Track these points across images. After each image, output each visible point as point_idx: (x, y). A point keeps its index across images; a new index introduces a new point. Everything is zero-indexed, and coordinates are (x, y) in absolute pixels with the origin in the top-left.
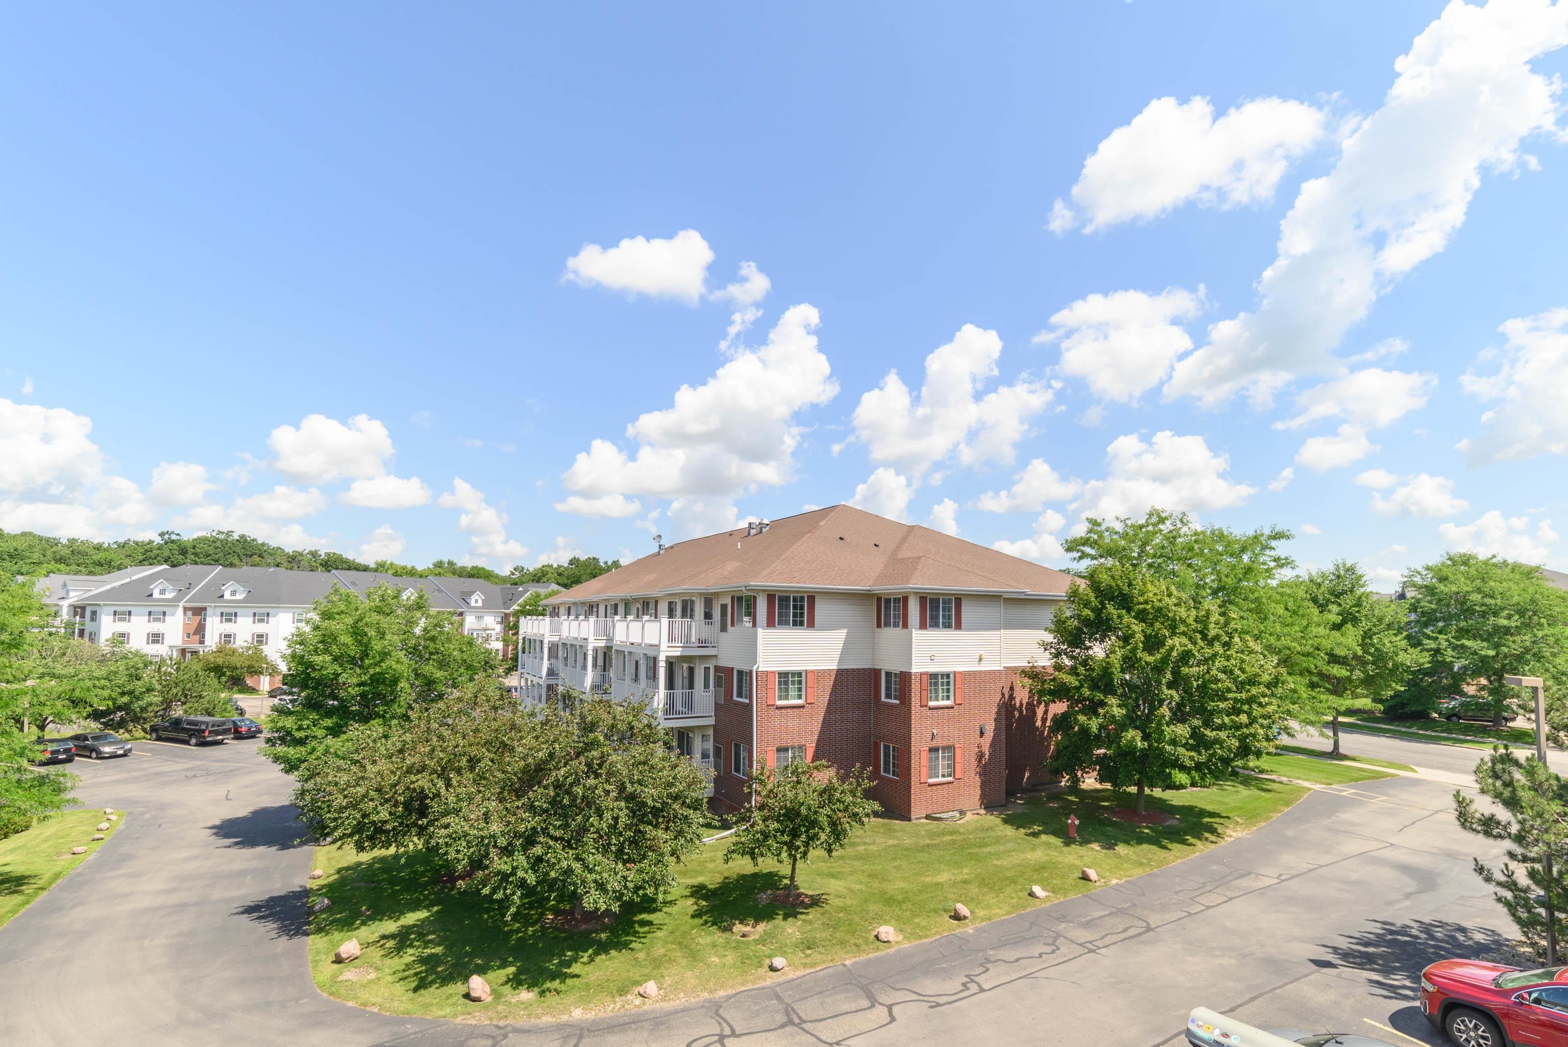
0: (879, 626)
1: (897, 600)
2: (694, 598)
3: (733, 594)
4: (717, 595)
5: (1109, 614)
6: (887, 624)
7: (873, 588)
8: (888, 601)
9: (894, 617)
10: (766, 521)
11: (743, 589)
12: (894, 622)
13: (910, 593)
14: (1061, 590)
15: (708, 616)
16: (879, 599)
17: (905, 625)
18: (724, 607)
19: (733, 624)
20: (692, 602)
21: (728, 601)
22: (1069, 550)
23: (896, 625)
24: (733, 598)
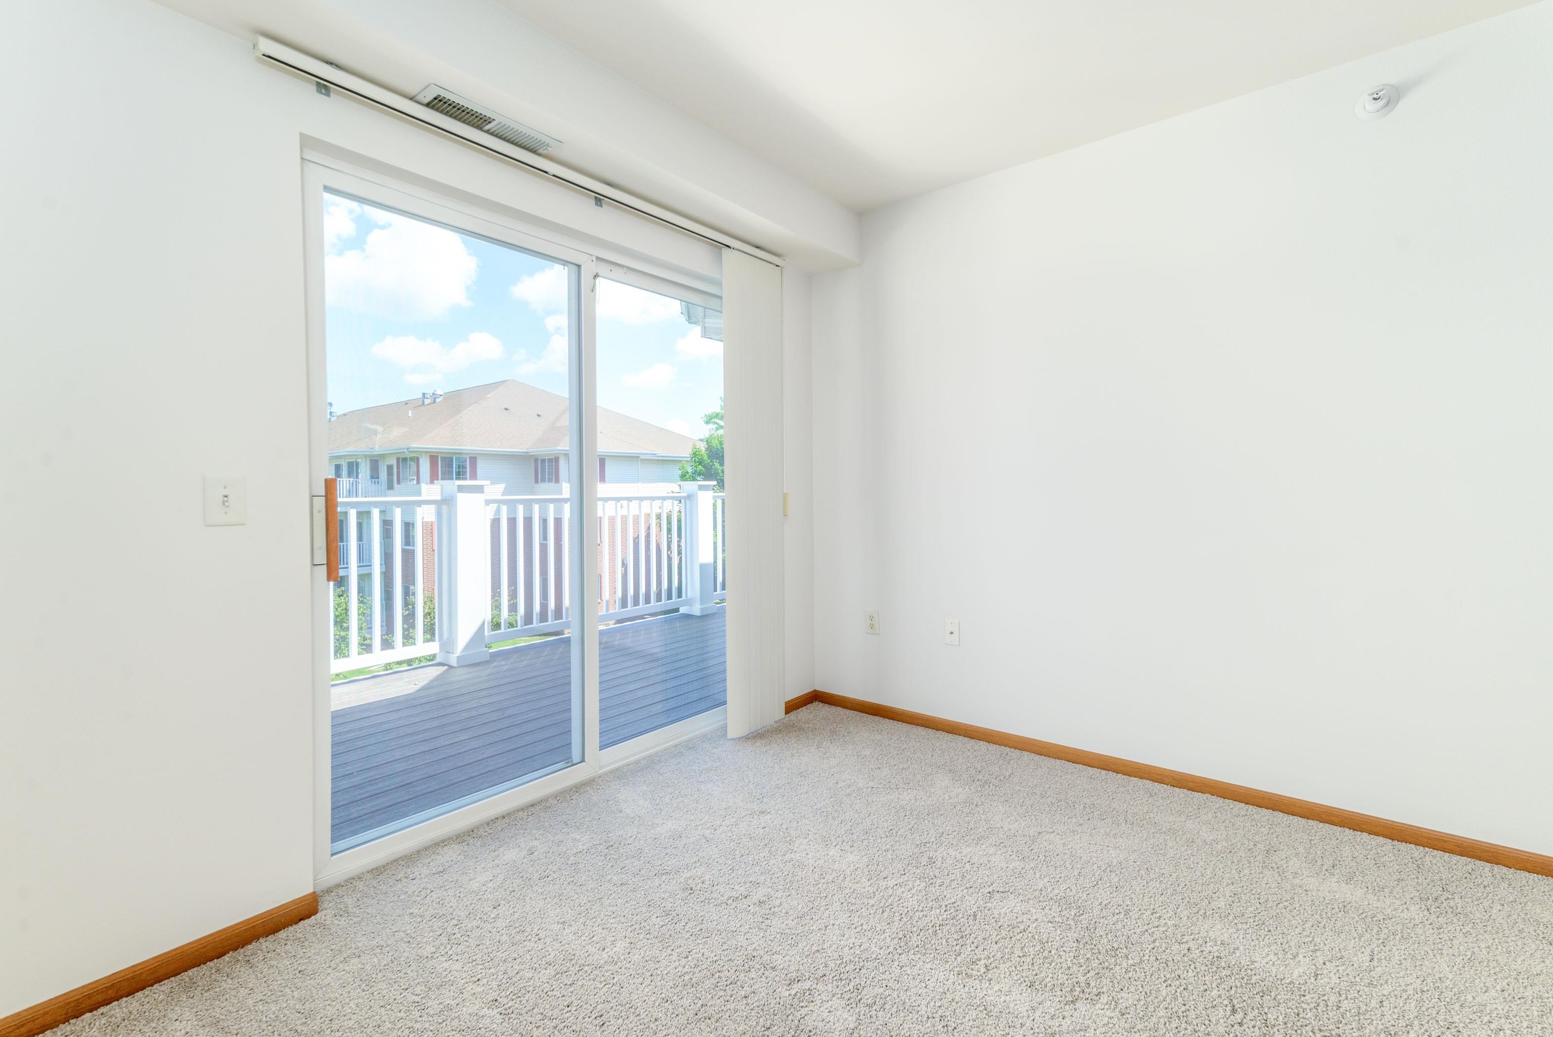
0: (537, 481)
1: (550, 460)
2: (359, 460)
3: (399, 455)
4: (383, 456)
5: (716, 469)
6: (543, 480)
7: (530, 450)
8: (543, 461)
9: (549, 475)
10: (439, 392)
11: (406, 451)
12: (549, 479)
13: (561, 454)
14: (685, 453)
15: (375, 475)
16: (536, 460)
17: (557, 480)
18: (390, 468)
19: (399, 482)
20: (357, 464)
21: (393, 462)
22: (707, 423)
23: (550, 481)
24: (398, 459)
